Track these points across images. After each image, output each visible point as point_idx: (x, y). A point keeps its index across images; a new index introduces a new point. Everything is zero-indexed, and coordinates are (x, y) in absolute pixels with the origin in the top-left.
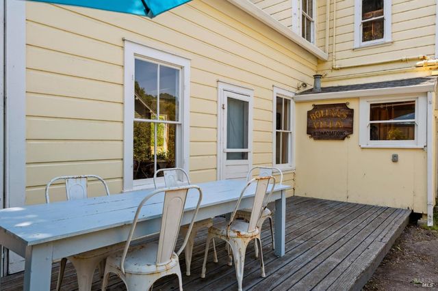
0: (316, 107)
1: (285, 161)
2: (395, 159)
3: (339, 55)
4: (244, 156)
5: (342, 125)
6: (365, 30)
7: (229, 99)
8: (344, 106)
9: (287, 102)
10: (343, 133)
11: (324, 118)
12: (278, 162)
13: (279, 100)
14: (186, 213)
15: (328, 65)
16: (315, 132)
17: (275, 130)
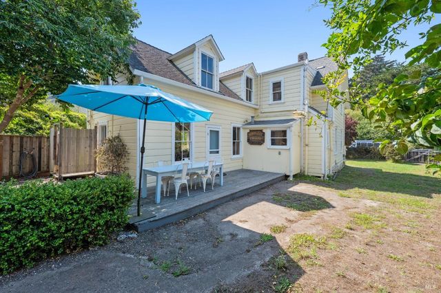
0: (251, 131)
1: (238, 153)
2: (280, 153)
3: (264, 107)
4: (218, 152)
5: (260, 139)
6: (274, 96)
7: (211, 131)
8: (261, 131)
9: (239, 128)
10: (261, 142)
11: (254, 135)
12: (234, 154)
13: (234, 128)
14: (188, 170)
15: (259, 111)
16: (250, 142)
17: (232, 141)
